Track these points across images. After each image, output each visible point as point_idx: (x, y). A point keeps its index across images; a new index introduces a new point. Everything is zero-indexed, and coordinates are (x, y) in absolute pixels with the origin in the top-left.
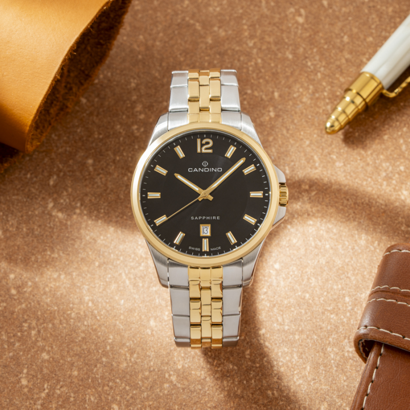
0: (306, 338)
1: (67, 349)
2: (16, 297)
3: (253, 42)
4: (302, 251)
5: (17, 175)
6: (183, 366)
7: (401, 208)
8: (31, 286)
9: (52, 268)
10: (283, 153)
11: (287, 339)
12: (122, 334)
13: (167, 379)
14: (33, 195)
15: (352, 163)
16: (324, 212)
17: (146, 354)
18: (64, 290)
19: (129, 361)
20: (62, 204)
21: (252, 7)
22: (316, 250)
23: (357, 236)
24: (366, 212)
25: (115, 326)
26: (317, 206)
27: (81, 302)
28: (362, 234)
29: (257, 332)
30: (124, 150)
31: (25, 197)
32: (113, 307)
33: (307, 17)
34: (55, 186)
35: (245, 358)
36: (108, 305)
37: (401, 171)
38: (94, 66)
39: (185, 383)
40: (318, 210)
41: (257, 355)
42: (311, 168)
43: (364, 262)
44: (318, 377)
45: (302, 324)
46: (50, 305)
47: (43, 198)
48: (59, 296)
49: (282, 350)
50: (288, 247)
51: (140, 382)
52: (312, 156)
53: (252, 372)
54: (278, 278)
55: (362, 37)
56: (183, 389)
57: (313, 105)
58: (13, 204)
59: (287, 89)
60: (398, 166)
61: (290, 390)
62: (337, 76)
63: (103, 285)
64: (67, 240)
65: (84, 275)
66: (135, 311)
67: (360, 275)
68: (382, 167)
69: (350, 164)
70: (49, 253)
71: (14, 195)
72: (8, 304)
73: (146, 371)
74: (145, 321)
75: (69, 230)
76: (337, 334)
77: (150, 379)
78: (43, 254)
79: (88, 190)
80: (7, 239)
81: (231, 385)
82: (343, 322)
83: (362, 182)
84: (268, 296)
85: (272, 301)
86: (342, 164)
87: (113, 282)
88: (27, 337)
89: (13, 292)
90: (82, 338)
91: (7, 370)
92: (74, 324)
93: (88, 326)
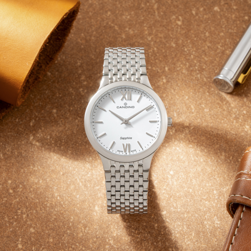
0: (191, 216)
1: (45, 226)
2: (12, 195)
3: (151, 37)
4: (187, 163)
5: (10, 120)
6: (117, 234)
7: (245, 136)
8: (21, 188)
9: (34, 176)
10: (172, 104)
11: (180, 217)
12: (79, 215)
13: (108, 243)
14: (20, 132)
15: (214, 109)
16: (199, 139)
17: (94, 227)
18: (42, 190)
19: (84, 232)
20: (38, 137)
21: (149, 16)
22: (195, 163)
23: (219, 154)
24: (224, 139)
25: (74, 211)
26: (194, 136)
27: (53, 197)
28: (222, 152)
29: (161, 213)
30: (75, 103)
31: (15, 133)
32: (73, 199)
33: (183, 21)
34: (34, 126)
35: (155, 229)
36: (69, 198)
37: (244, 113)
38: (55, 53)
39: (118, 245)
40: (195, 138)
41: (162, 227)
42: (190, 113)
43: (224, 169)
44: (200, 240)
45: (188, 207)
46: (34, 199)
47: (27, 134)
48: (39, 193)
49: (177, 224)
50: (178, 161)
51: (91, 245)
52: (190, 106)
53: (159, 238)
54: (172, 180)
55: (217, 33)
56: (118, 249)
57: (189, 75)
58: (8, 138)
59: (173, 65)
60: (243, 111)
61: (182, 248)
62: (203, 56)
63: (66, 186)
64: (43, 159)
65: (54, 180)
66: (86, 201)
67: (222, 177)
68: (233, 111)
69: (213, 110)
70: (32, 167)
71: (9, 132)
72: (8, 199)
73: (94, 238)
74: (92, 207)
75: (44, 153)
76: (210, 213)
77: (97, 243)
78: (28, 168)
79: (54, 128)
80: (6, 159)
81: (146, 246)
82: (213, 206)
83: (221, 121)
84: (167, 191)
85: (169, 194)
86: (208, 110)
87: (72, 184)
88: (20, 219)
89: (11, 191)
90: (54, 219)
91: (9, 239)
92: (49, 210)
93: (58, 211)
